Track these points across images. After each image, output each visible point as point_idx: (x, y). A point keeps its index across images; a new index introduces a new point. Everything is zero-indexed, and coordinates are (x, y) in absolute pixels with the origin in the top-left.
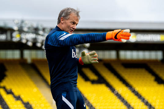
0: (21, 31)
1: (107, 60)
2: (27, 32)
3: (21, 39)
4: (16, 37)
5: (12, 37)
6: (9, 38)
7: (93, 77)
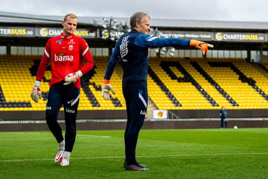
0: (110, 29)
1: (194, 59)
2: (116, 30)
3: (110, 37)
4: (105, 35)
5: (101, 35)
6: (98, 36)
7: (180, 75)
